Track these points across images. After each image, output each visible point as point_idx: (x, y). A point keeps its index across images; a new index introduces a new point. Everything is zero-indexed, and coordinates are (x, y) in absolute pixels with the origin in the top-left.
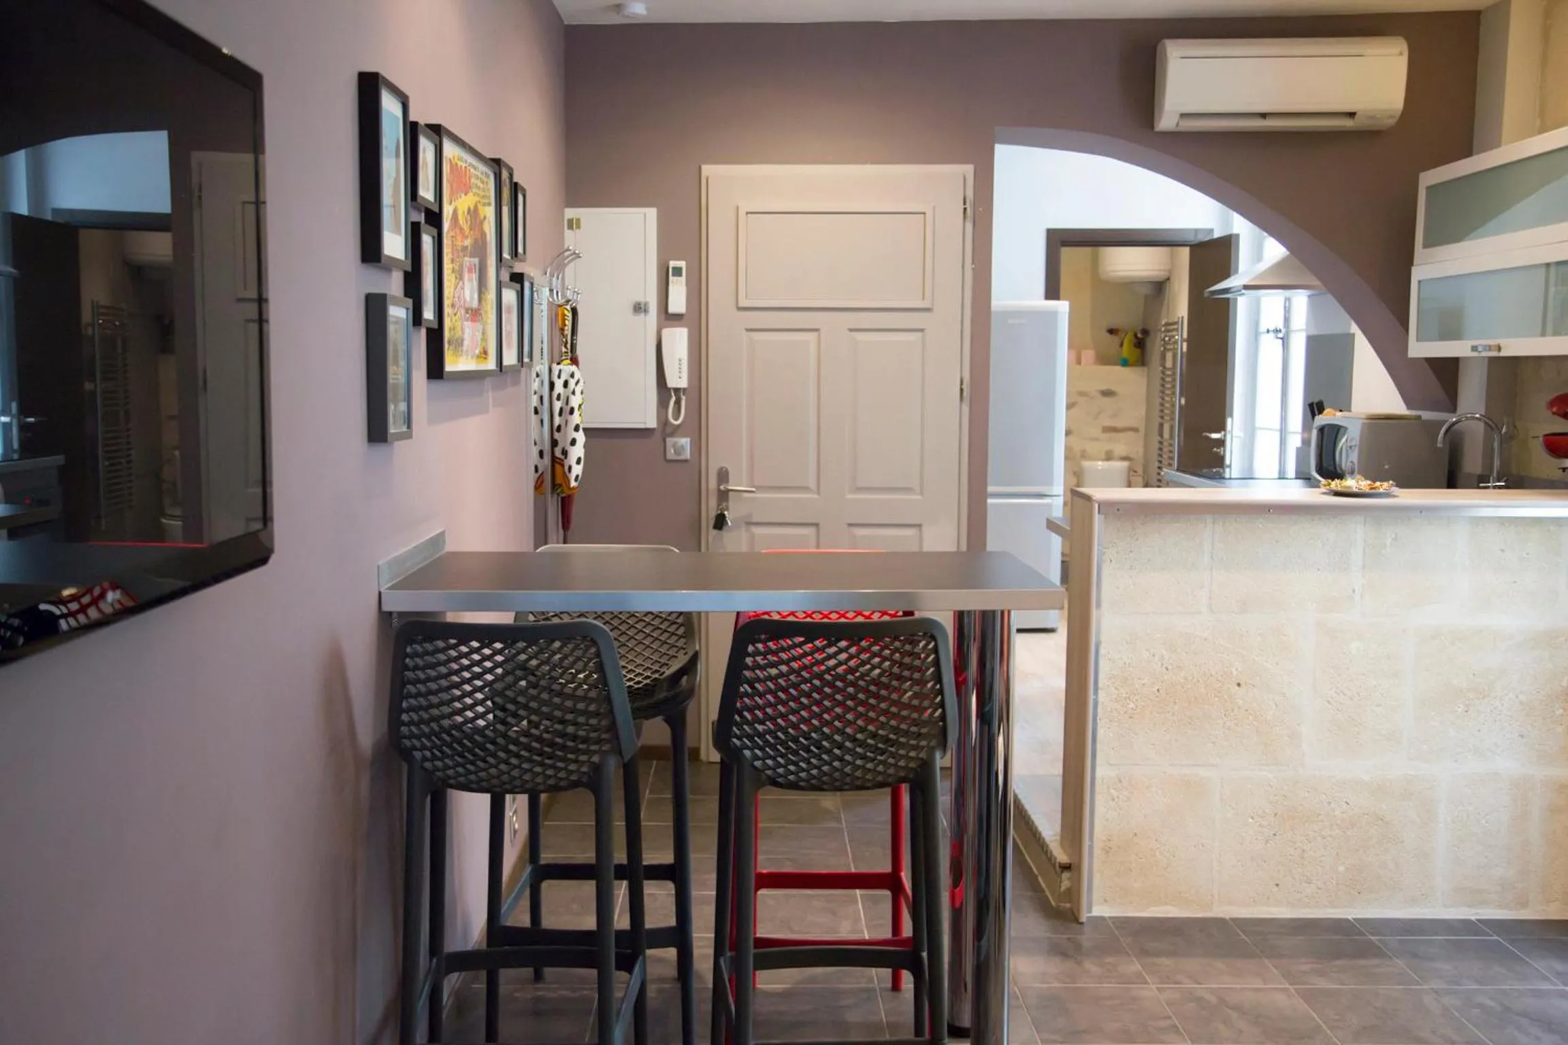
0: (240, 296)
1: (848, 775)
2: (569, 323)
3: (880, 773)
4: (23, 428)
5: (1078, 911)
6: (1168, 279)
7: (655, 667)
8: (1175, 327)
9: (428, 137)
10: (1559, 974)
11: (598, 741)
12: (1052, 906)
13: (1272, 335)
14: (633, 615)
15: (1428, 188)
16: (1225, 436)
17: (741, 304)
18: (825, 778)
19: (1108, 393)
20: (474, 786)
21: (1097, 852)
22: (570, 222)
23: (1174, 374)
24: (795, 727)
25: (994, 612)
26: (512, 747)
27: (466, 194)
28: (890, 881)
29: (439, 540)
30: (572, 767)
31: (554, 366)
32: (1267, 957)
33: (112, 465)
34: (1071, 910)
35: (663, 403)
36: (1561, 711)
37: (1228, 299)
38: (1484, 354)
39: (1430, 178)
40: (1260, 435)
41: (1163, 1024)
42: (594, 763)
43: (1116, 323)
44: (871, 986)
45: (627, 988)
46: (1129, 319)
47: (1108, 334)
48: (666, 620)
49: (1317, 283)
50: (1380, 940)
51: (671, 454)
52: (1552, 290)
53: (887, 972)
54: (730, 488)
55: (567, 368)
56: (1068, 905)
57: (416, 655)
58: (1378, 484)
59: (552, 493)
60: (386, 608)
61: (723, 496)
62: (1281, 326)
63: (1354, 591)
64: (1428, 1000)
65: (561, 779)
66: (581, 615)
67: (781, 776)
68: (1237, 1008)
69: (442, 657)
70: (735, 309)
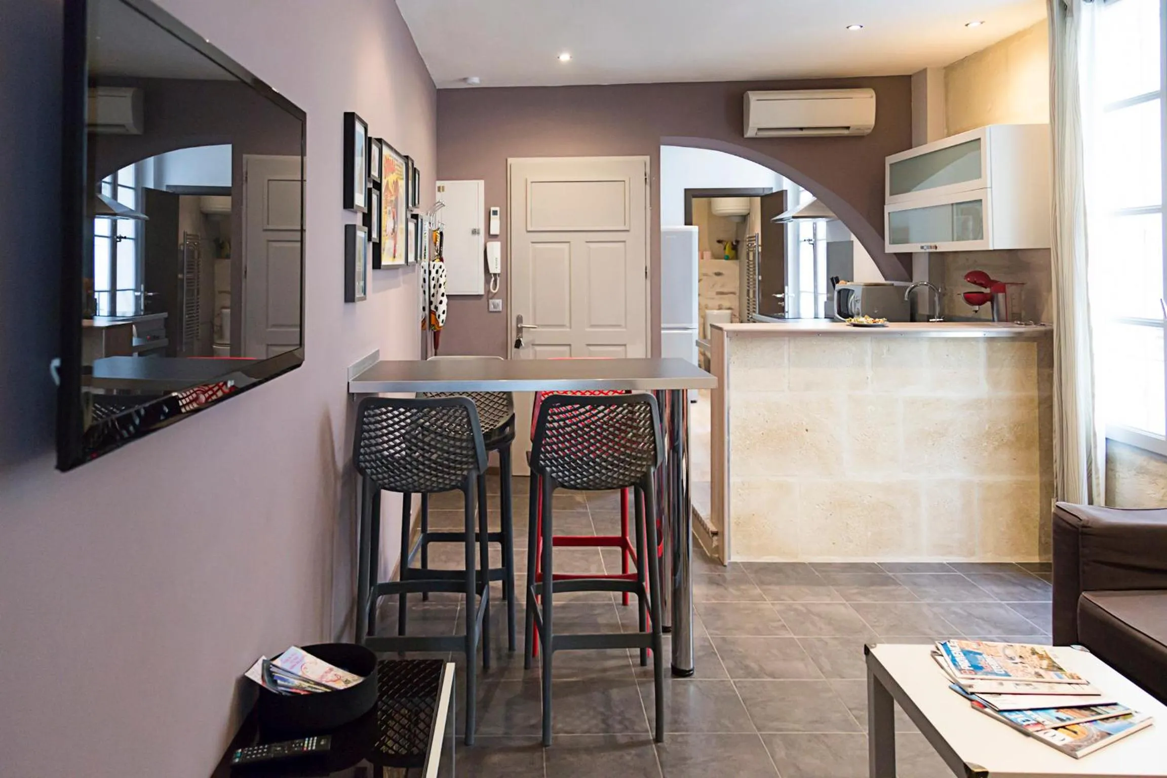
0: (265, 228)
1: (603, 481)
2: (439, 240)
3: (621, 480)
4: (146, 298)
5: (723, 558)
6: (749, 214)
7: (491, 423)
8: (754, 239)
9: (376, 145)
10: (997, 594)
11: (467, 463)
12: (708, 557)
13: (807, 242)
14: (479, 394)
15: (891, 165)
16: (784, 296)
17: (529, 229)
18: (591, 483)
19: (718, 274)
20: (398, 488)
21: (732, 525)
22: (439, 188)
23: (754, 263)
24: (575, 454)
25: (678, 391)
26: (421, 467)
27: (393, 173)
28: (621, 542)
29: (377, 353)
30: (453, 477)
31: (431, 262)
32: (832, 585)
33: (189, 317)
34: (719, 558)
35: (487, 282)
36: (986, 444)
37: (783, 224)
38: (928, 250)
39: (890, 160)
40: (802, 296)
41: (775, 624)
42: (464, 475)
43: (721, 237)
44: (611, 602)
45: (480, 603)
46: (728, 235)
47: (718, 244)
48: (497, 396)
49: (832, 214)
50: (894, 575)
51: (492, 308)
52: (955, 217)
53: (619, 594)
54: (523, 326)
55: (438, 263)
56: (717, 556)
57: (369, 416)
58: (877, 320)
59: (429, 329)
60: (351, 391)
61: (520, 330)
62: (811, 237)
63: (868, 378)
64: (925, 610)
65: (447, 484)
66: (452, 394)
67: (566, 482)
68: (819, 615)
69: (384, 417)
70: (525, 232)
